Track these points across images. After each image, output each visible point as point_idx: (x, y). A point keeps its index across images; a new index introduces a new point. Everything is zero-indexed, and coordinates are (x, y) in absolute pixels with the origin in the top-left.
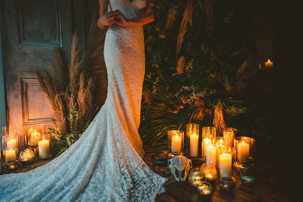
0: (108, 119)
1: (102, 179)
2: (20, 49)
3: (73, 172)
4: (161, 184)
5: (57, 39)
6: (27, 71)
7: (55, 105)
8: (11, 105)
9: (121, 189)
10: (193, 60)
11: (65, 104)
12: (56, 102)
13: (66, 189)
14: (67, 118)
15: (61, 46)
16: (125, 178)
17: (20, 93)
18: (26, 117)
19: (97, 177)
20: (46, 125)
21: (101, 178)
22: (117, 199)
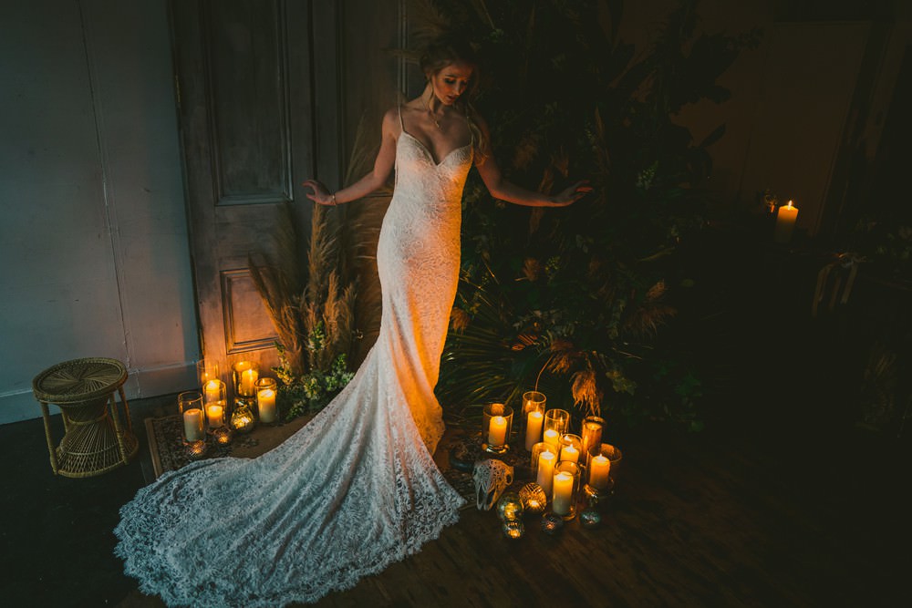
0: (380, 382)
1: (366, 491)
2: (217, 217)
3: (324, 476)
4: (455, 508)
5: (284, 183)
6: (230, 257)
7: (281, 320)
8: (205, 320)
9: (393, 510)
10: (558, 258)
11: (300, 318)
12: (283, 316)
13: (316, 501)
14: (304, 346)
15: (291, 198)
16: (401, 493)
17: (219, 298)
18: (230, 340)
19: (359, 486)
20: (264, 352)
21: (365, 487)
22: (386, 527)
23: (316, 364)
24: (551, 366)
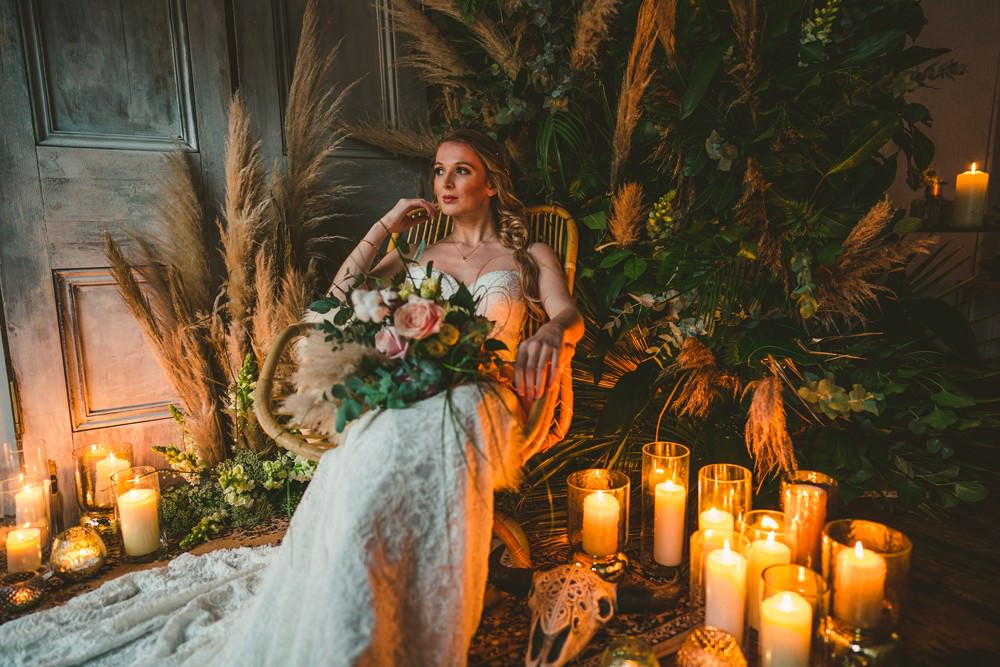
2: (42, 165)
5: (178, 122)
6: (72, 244)
7: (174, 360)
10: (673, 194)
11: (211, 354)
12: (178, 352)
14: (220, 405)
15: (194, 145)
18: (80, 404)
20: (153, 428)
23: (245, 440)
24: (677, 404)
